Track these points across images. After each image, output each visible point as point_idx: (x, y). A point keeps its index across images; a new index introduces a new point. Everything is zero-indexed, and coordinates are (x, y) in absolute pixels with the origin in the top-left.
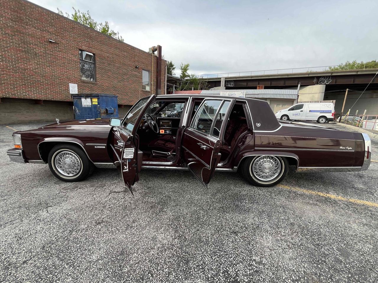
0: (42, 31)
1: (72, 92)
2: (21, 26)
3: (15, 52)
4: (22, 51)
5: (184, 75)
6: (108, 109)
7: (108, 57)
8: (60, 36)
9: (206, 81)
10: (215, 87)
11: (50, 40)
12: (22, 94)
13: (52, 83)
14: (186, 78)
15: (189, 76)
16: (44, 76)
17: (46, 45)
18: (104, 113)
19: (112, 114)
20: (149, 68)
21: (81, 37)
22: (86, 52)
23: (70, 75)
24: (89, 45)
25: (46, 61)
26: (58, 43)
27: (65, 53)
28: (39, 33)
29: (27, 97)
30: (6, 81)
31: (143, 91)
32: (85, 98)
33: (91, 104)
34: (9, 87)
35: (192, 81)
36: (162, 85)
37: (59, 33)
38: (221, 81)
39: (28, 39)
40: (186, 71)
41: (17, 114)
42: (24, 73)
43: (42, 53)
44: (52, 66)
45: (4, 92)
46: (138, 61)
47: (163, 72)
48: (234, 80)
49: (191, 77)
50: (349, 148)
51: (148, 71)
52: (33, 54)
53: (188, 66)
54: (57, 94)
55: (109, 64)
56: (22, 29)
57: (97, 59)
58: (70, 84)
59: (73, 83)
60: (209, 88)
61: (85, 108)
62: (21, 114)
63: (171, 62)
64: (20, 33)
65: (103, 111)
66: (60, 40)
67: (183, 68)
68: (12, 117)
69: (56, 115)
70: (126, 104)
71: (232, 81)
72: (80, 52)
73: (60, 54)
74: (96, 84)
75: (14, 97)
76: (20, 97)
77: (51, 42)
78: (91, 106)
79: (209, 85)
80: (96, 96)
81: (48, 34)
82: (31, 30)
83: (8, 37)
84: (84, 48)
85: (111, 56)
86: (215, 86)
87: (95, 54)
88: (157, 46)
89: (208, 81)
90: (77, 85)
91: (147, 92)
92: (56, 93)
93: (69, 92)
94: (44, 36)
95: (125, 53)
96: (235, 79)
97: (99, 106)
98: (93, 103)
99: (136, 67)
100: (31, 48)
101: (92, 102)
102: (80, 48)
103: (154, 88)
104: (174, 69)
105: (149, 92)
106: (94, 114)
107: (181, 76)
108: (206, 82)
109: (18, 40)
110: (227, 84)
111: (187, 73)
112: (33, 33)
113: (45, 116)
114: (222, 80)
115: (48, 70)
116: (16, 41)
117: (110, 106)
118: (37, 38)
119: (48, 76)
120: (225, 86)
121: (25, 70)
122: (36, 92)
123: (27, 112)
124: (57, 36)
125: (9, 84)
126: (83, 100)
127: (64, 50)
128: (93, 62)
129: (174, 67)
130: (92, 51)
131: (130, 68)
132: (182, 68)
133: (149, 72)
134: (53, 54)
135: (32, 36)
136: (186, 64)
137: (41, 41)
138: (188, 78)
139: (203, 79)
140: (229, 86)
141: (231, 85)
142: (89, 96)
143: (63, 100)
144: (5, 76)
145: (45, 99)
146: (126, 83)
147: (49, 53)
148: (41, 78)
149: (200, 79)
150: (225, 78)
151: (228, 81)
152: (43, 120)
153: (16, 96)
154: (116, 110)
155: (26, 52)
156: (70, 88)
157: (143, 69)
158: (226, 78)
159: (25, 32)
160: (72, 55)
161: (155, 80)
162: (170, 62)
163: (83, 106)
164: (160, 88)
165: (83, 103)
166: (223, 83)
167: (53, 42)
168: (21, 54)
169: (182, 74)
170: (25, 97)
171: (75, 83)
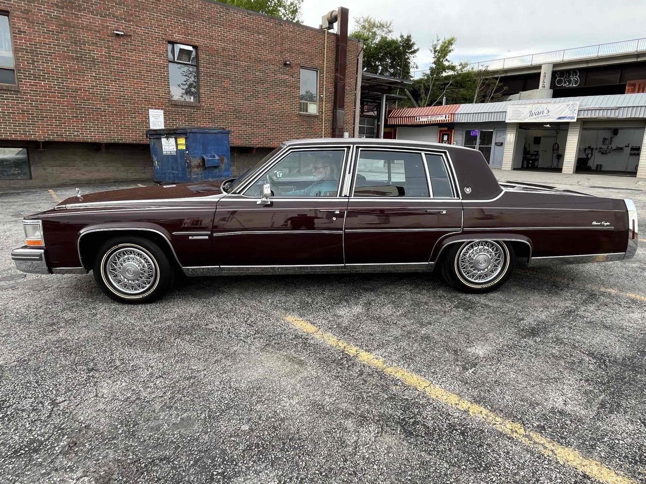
0: (104, 17)
1: (155, 125)
2: (72, 13)
3: (62, 62)
4: (73, 58)
5: (439, 66)
6: (206, 158)
7: (224, 49)
8: (132, 21)
9: (496, 76)
10: (523, 91)
11: (115, 32)
12: (73, 133)
13: (119, 110)
14: (444, 74)
15: (453, 68)
16: (107, 100)
17: (110, 41)
18: (198, 166)
19: (216, 167)
20: (316, 63)
21: (171, 16)
22: (179, 45)
23: (151, 94)
24: (187, 29)
25: (110, 71)
26: (130, 35)
27: (141, 51)
28: (98, 20)
29: (80, 138)
30: (50, 113)
31: (300, 115)
32: (167, 138)
33: (175, 150)
34: (53, 123)
35: (459, 78)
36: (348, 99)
37: (132, 15)
38: (539, 74)
39: (83, 35)
40: (444, 57)
41: (70, 168)
42: (76, 97)
43: (104, 57)
44: (119, 79)
45: (46, 132)
46: (290, 50)
47: (350, 69)
48: (579, 69)
49: (458, 68)
50: (606, 224)
51: (315, 69)
52: (89, 61)
53: (450, 43)
54: (127, 131)
55: (226, 64)
56: (73, 19)
57: (202, 56)
58: (150, 110)
59: (155, 109)
60: (504, 95)
61: (167, 156)
62: (76, 169)
63: (409, 37)
64: (69, 27)
65: (196, 161)
66: (133, 28)
67: (438, 48)
68: (62, 175)
69: (131, 169)
70: (262, 146)
71: (574, 71)
72: (170, 47)
73: (134, 56)
74: (199, 108)
75: (60, 139)
76: (69, 139)
77: (118, 35)
78: (176, 152)
79: (505, 88)
80: (182, 133)
81: (113, 21)
82: (86, 19)
83: (52, 37)
84: (177, 37)
85: (230, 47)
86: (524, 89)
87: (197, 47)
88: (337, 10)
89: (501, 78)
90: (162, 111)
91: (310, 116)
92: (126, 129)
93: (149, 125)
94: (107, 26)
95: (260, 36)
96: (584, 66)
97: (187, 152)
98: (180, 147)
99: (285, 64)
100: (86, 50)
101: (177, 145)
102: (170, 39)
103: (327, 106)
104: (415, 52)
105: (315, 117)
106: (180, 169)
107: (432, 69)
108: (497, 78)
109: (67, 39)
110: (560, 82)
111: (449, 61)
112: (90, 22)
113: (113, 172)
114: (543, 72)
115: (113, 87)
116: (64, 41)
117: (213, 152)
118: (96, 31)
119: (113, 98)
120: (553, 86)
121: (76, 90)
122: (94, 129)
123: (84, 164)
124: (129, 21)
125: (54, 118)
126: (164, 140)
127: (140, 46)
128: (193, 64)
129: (415, 47)
130: (191, 42)
131: (272, 67)
132: (435, 48)
133: (317, 71)
134: (122, 58)
135: (88, 29)
136: (448, 37)
137: (102, 35)
138: (451, 73)
139: (487, 73)
140: (566, 85)
141: (570, 82)
142: (172, 134)
143: (138, 142)
144: (48, 105)
145: (109, 141)
146: (263, 101)
147: (114, 57)
148: (102, 104)
149: (480, 73)
150: (552, 66)
151: (562, 73)
152: (110, 179)
153: (64, 138)
154: (226, 160)
155: (78, 59)
156: (152, 119)
157: (302, 67)
158: (555, 65)
159: (78, 23)
160: (155, 53)
161: (332, 89)
162: (405, 37)
163: (164, 153)
164: (342, 106)
165: (163, 148)
166: (545, 79)
167: (122, 35)
168: (70, 63)
169: (435, 63)
170: (77, 139)
171: (158, 109)
